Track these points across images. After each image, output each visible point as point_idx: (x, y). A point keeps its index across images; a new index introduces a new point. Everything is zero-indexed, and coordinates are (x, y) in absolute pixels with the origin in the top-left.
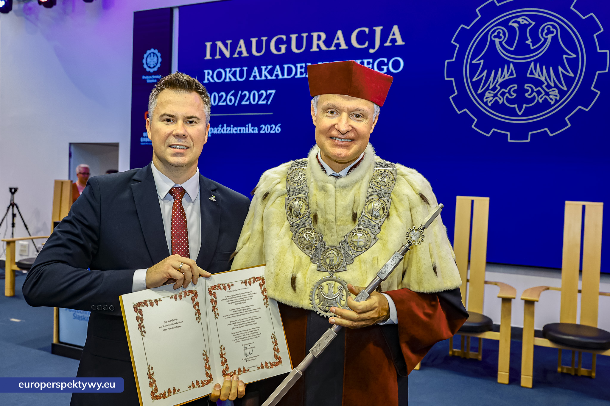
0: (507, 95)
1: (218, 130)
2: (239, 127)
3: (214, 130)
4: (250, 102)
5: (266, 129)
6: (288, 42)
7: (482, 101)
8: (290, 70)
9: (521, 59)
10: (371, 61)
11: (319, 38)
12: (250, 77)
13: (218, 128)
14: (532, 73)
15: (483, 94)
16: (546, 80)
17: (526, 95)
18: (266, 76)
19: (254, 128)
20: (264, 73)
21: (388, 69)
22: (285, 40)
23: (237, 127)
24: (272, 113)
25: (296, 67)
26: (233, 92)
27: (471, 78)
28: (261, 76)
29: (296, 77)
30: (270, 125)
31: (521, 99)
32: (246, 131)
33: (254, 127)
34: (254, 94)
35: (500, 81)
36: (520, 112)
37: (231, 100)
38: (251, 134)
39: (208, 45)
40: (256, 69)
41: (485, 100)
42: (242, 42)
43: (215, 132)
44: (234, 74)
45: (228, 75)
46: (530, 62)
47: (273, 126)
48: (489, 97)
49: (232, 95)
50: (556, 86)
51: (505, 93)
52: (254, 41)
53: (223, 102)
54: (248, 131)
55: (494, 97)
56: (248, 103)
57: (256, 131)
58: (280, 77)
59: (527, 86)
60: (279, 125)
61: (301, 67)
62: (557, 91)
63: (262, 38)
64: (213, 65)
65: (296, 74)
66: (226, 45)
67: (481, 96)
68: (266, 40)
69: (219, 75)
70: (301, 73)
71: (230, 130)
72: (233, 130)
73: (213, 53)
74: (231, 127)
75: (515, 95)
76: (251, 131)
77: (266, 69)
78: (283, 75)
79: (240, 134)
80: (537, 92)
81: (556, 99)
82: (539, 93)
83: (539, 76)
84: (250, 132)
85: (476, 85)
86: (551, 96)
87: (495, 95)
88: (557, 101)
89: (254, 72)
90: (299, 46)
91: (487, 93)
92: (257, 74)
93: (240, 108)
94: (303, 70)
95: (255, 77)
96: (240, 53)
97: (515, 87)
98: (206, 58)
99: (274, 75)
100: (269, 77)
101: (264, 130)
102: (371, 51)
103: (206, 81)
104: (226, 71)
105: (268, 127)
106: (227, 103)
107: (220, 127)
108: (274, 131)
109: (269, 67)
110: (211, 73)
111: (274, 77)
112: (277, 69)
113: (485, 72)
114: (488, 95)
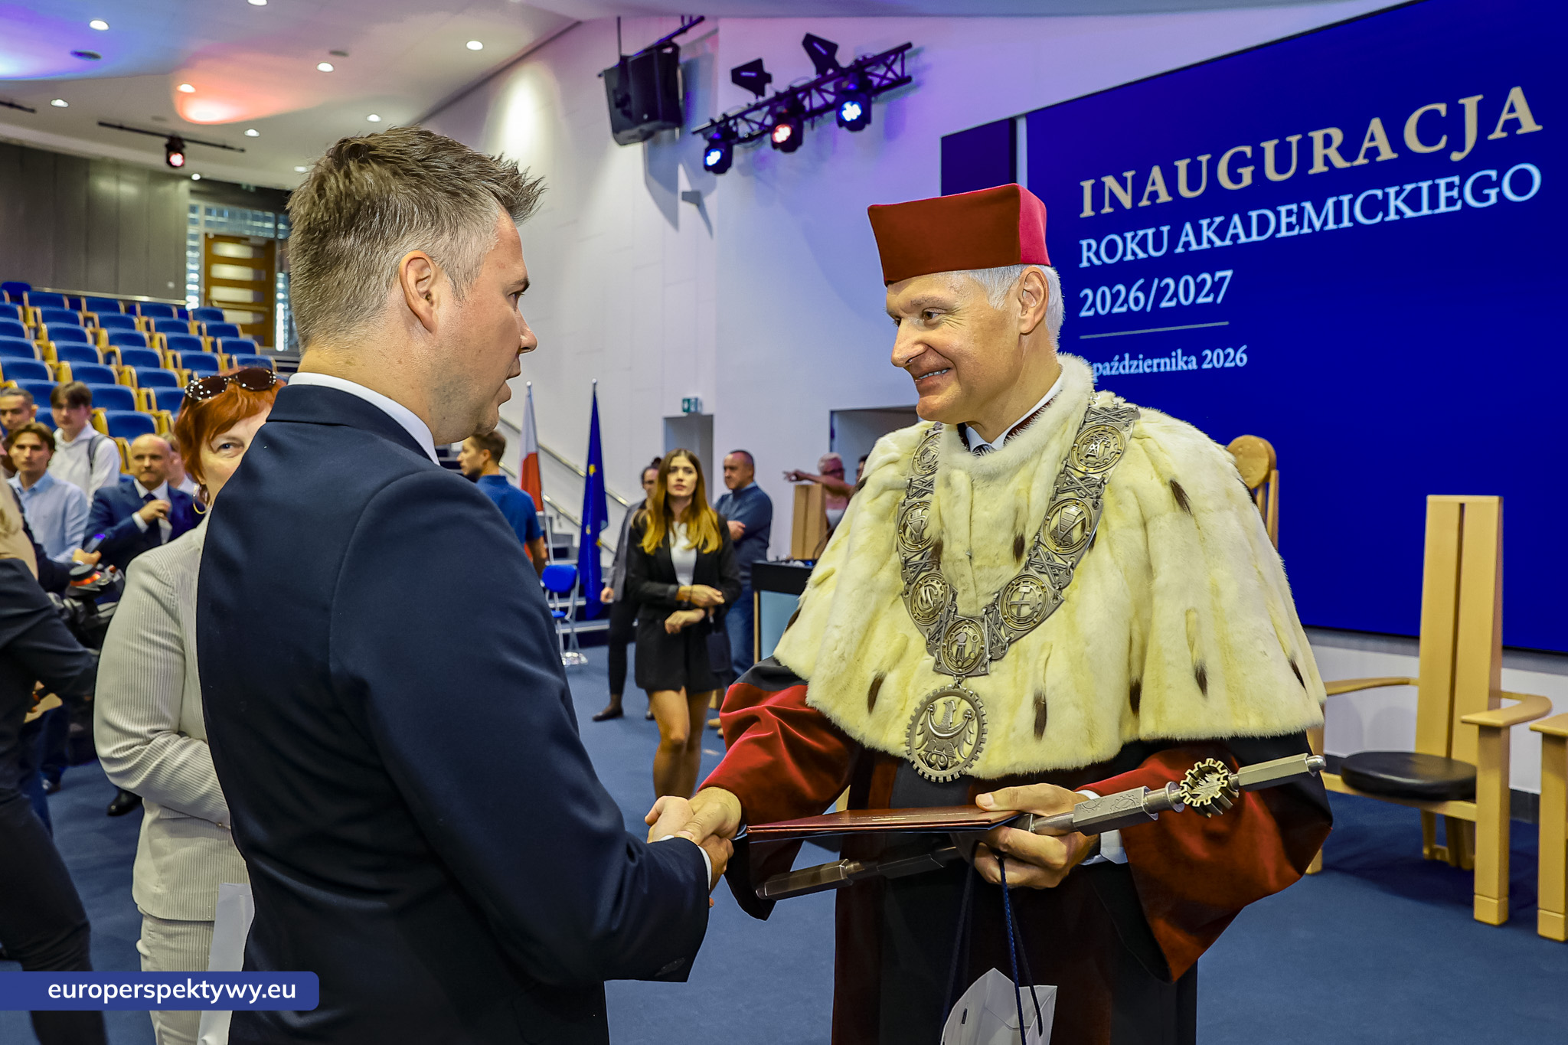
1: (1111, 368)
2: (1156, 358)
3: (1105, 368)
4: (1178, 302)
5: (1214, 359)
6: (1258, 159)
8: (1263, 222)
10: (1456, 179)
11: (1328, 141)
12: (1176, 246)
13: (1112, 364)
18: (1210, 241)
19: (1190, 360)
20: (1207, 233)
21: (1500, 194)
22: (1249, 155)
23: (1152, 359)
24: (1226, 323)
25: (1278, 215)
26: (1141, 281)
28: (1199, 242)
29: (1278, 236)
30: (1224, 350)
32: (1171, 366)
33: (1189, 357)
34: (1187, 283)
37: (1137, 301)
38: (1183, 372)
39: (1087, 185)
40: (1188, 227)
42: (1156, 172)
43: (1107, 372)
44: (1142, 244)
45: (1129, 247)
47: (1231, 351)
49: (1138, 290)
52: (1182, 165)
53: (1122, 305)
54: (1177, 366)
56: (1173, 304)
57: (1193, 366)
58: (1243, 239)
60: (1244, 347)
61: (1289, 213)
63: (1200, 158)
64: (1098, 227)
65: (1278, 229)
66: (1123, 183)
68: (1209, 161)
69: (1111, 249)
70: (1290, 227)
71: (1138, 367)
72: (1144, 366)
73: (1097, 204)
74: (1138, 359)
76: (1182, 367)
77: (1209, 225)
78: (1248, 234)
79: (1159, 373)
84: (1179, 368)
89: (1184, 234)
90: (1281, 166)
92: (1192, 238)
93: (1158, 316)
94: (1293, 219)
95: (1187, 244)
96: (1154, 195)
98: (1082, 216)
99: (1229, 236)
100: (1218, 243)
101: (1211, 360)
102: (1456, 156)
103: (1085, 264)
104: (1126, 237)
105: (1218, 354)
106: (1129, 307)
107: (1117, 361)
108: (1232, 361)
109: (1218, 220)
110: (1094, 245)
111: (1227, 242)
112: (1235, 223)
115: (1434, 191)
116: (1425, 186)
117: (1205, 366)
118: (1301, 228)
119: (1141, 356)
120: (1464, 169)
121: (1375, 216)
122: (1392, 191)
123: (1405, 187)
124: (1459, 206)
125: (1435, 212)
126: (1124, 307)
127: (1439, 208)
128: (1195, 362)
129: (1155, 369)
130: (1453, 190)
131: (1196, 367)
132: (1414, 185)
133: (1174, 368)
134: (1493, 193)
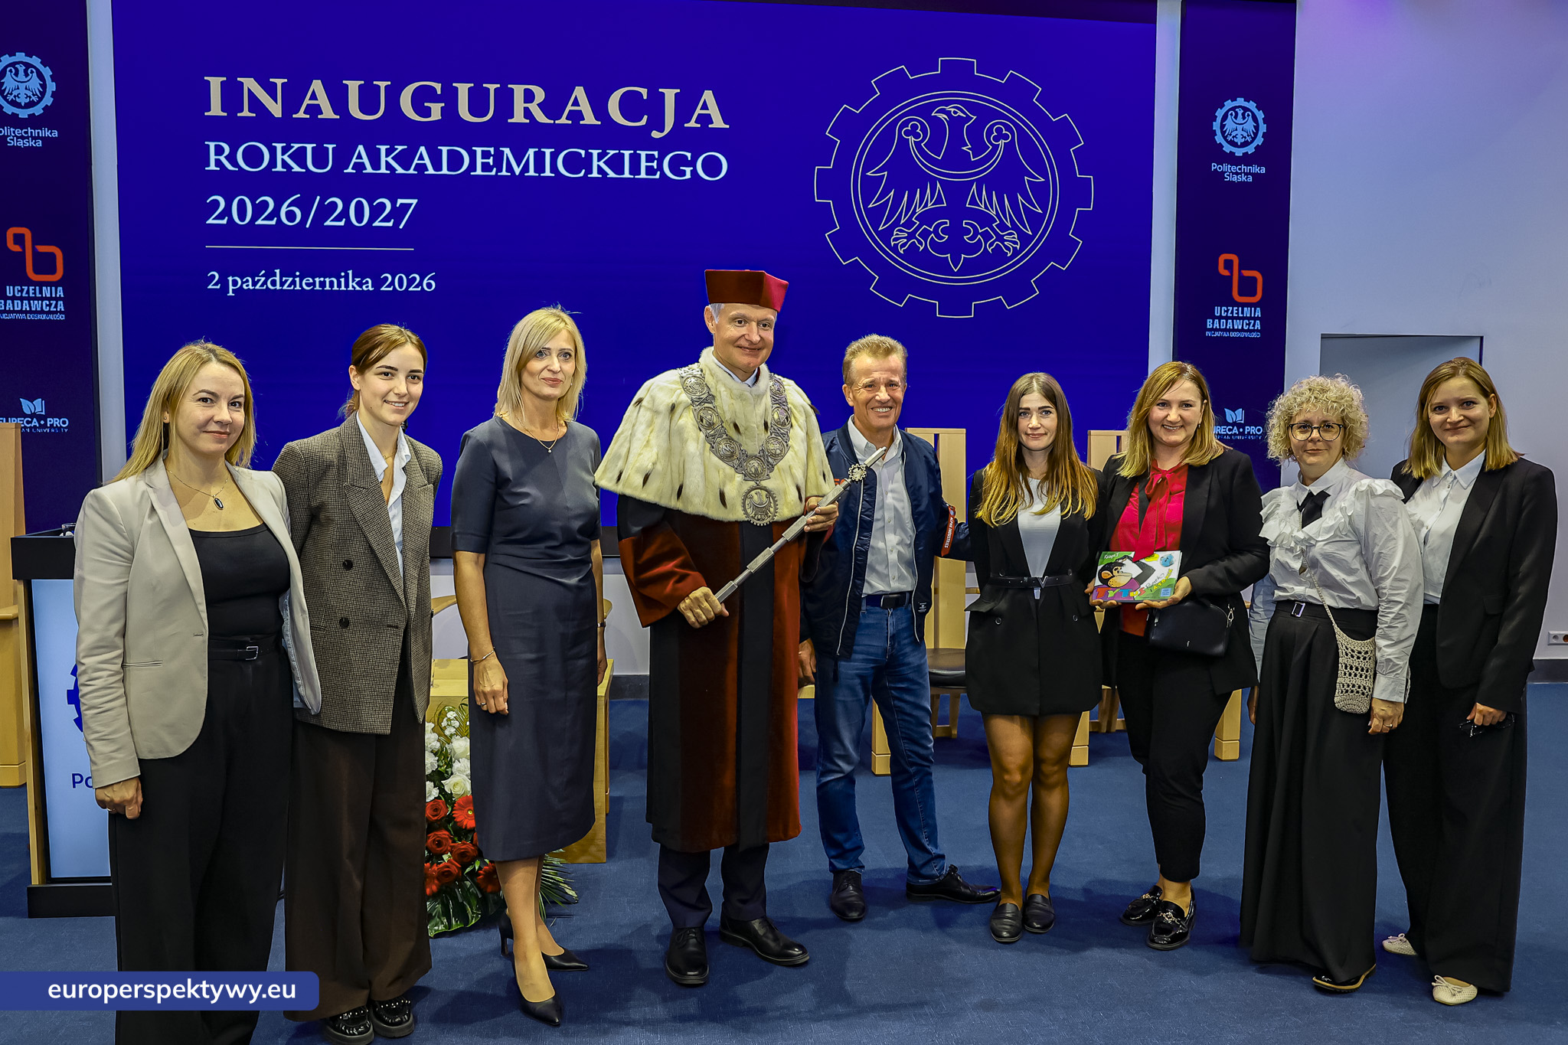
0: (933, 235)
1: (255, 284)
2: (321, 276)
4: (348, 222)
5: (394, 282)
6: (450, 98)
7: (888, 245)
8: (455, 161)
9: (957, 176)
10: (656, 153)
11: (529, 97)
12: (345, 166)
13: (257, 278)
14: (973, 202)
15: (889, 231)
16: (998, 215)
17: (965, 238)
18: (390, 167)
19: (364, 281)
20: (386, 159)
21: (694, 172)
22: (439, 91)
24: (411, 249)
25: (472, 154)
26: (295, 196)
27: (866, 203)
28: (376, 164)
29: (474, 173)
30: (407, 275)
31: (956, 245)
33: (363, 278)
34: (360, 205)
35: (919, 211)
36: (956, 266)
37: (291, 216)
38: (355, 291)
39: (214, 82)
40: (360, 149)
41: (892, 244)
42: (316, 86)
43: (249, 286)
44: (299, 157)
45: (279, 158)
46: (971, 183)
47: (416, 276)
48: (900, 236)
49: (293, 204)
50: (1014, 227)
51: (931, 233)
52: (352, 85)
53: (269, 218)
54: (347, 285)
55: (908, 238)
56: (341, 223)
57: (369, 286)
58: (431, 171)
59: (966, 224)
60: (431, 274)
61: (486, 155)
62: (1016, 236)
63: (376, 83)
64: (231, 130)
65: (473, 166)
66: (269, 90)
67: (886, 235)
68: (387, 89)
69: (253, 157)
70: (486, 167)
71: (293, 283)
72: (304, 284)
73: (231, 104)
74: (294, 276)
75: (946, 237)
77: (389, 151)
78: (437, 166)
79: (325, 292)
80: (981, 234)
81: (1015, 248)
82: (987, 236)
83: (986, 207)
84: (350, 288)
85: (876, 215)
86: (1006, 243)
87: (911, 236)
88: (1016, 252)
89: (355, 155)
90: (477, 110)
91: (895, 233)
92: (366, 161)
93: (319, 233)
94: (491, 161)
95: (360, 166)
96: (314, 110)
97: (946, 223)
98: (207, 114)
99: (413, 166)
100: (400, 170)
101: (392, 283)
102: (655, 134)
103: (213, 167)
104: (275, 147)
105: (401, 279)
106: (279, 220)
107: (262, 276)
108: (417, 286)
109: (400, 148)
110: (227, 149)
111: (411, 171)
112: (421, 154)
113: (892, 193)
114: (897, 234)
115: (635, 161)
116: (627, 153)
118: (500, 170)
119: (298, 273)
120: (664, 146)
121: (579, 173)
122: (595, 153)
123: (608, 151)
124: (657, 176)
125: (636, 177)
126: (272, 219)
127: (639, 174)
128: (370, 284)
129: (317, 288)
130: (653, 162)
131: (370, 288)
132: (617, 151)
133: (343, 288)
134: (688, 170)
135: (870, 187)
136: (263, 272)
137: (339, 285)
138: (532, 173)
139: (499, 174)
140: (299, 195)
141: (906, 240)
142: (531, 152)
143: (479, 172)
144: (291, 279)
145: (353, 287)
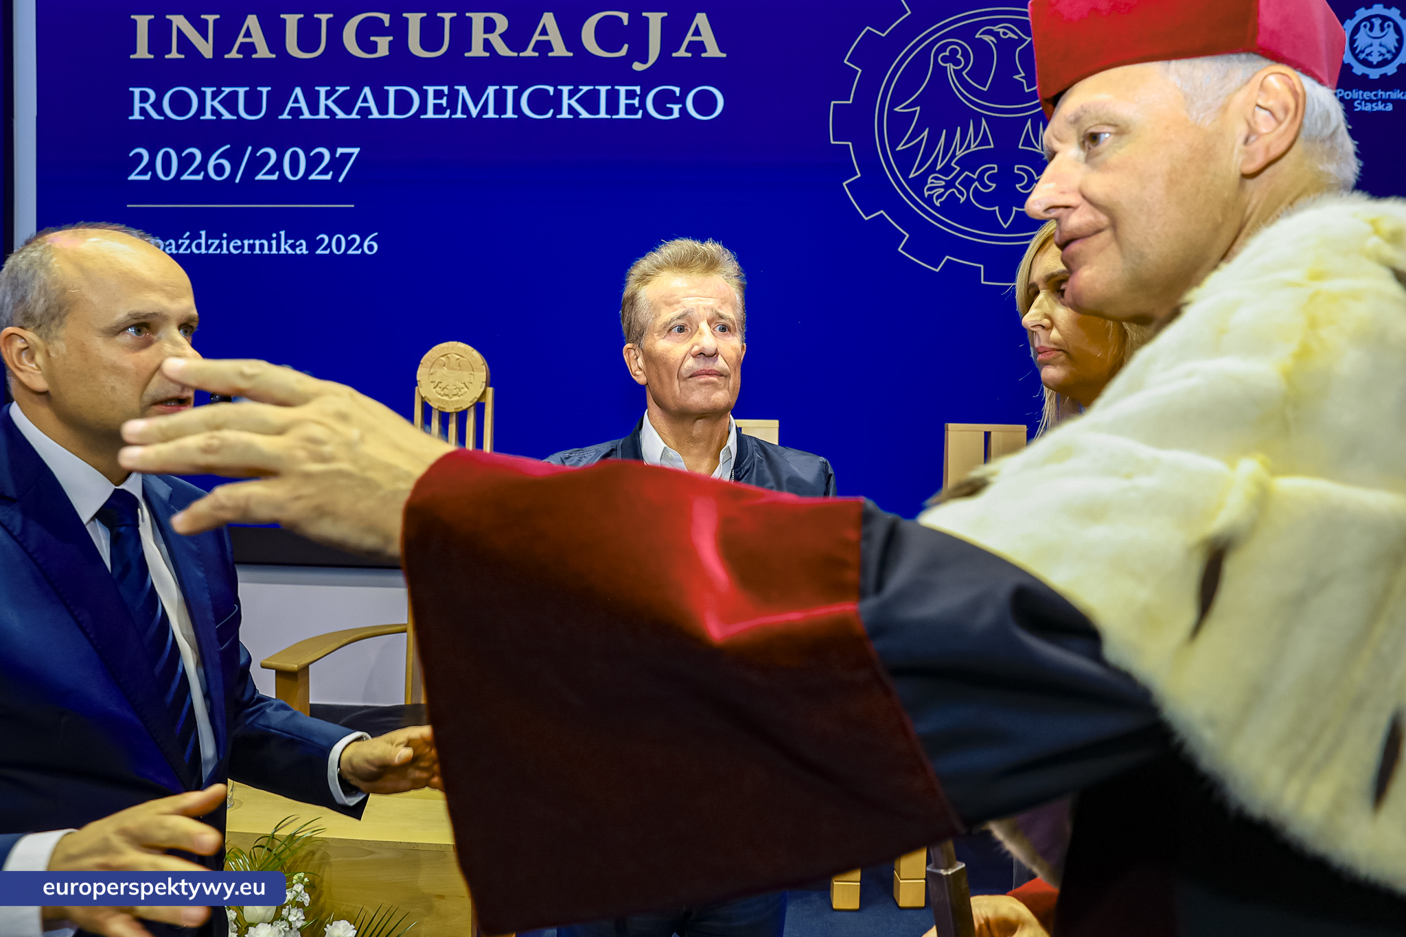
0: (976, 183)
1: (177, 247)
2: (250, 238)
4: (283, 176)
5: (331, 244)
6: (398, 30)
7: (921, 197)
8: (403, 102)
9: (1007, 111)
10: (638, 89)
11: (490, 26)
12: (281, 111)
13: (180, 241)
14: (1028, 142)
15: (922, 180)
17: (1017, 186)
18: (329, 112)
19: (298, 243)
20: (325, 102)
21: (683, 111)
22: (387, 24)
25: (423, 94)
26: (226, 148)
27: (894, 143)
28: (314, 109)
29: (424, 116)
30: (346, 236)
31: (1005, 196)
33: (295, 240)
34: (295, 156)
35: (959, 154)
36: (1005, 223)
37: (219, 169)
38: (287, 255)
39: (142, 21)
40: (298, 92)
41: (926, 194)
42: (251, 22)
44: (230, 102)
45: (209, 104)
46: (1025, 119)
47: (356, 237)
48: (935, 186)
49: (222, 156)
51: (974, 181)
52: (291, 20)
53: (195, 172)
54: (278, 248)
55: (946, 187)
56: (274, 177)
57: (303, 251)
58: (375, 115)
59: (1019, 169)
60: (374, 235)
61: (438, 95)
63: (316, 16)
64: (159, 75)
65: (422, 110)
66: (199, 27)
67: (918, 184)
68: (330, 21)
69: (180, 103)
70: (438, 109)
71: (220, 246)
72: (231, 247)
73: (159, 45)
74: (221, 238)
75: (994, 186)
77: (330, 94)
78: (383, 109)
79: (253, 256)
84: (282, 252)
87: (950, 185)
89: (292, 99)
90: (430, 43)
91: (930, 179)
92: (303, 106)
93: (251, 188)
94: (444, 102)
95: (296, 112)
96: (249, 48)
98: (133, 56)
99: (356, 109)
100: (341, 115)
101: (329, 245)
102: (637, 66)
103: (137, 116)
104: (204, 93)
105: (339, 240)
106: (207, 175)
107: (187, 238)
108: (357, 249)
109: (341, 89)
110: (152, 95)
111: (354, 116)
112: (365, 96)
113: (926, 133)
114: (932, 183)
115: (613, 98)
116: (603, 90)
117: (319, 252)
118: (454, 112)
120: (646, 80)
121: (546, 113)
122: (565, 90)
123: (580, 87)
124: (639, 115)
125: (614, 117)
126: (198, 174)
127: (617, 113)
128: (304, 247)
129: (246, 251)
130: (634, 99)
131: (305, 252)
132: (592, 87)
133: (274, 251)
134: (676, 108)
135: (898, 125)
136: (188, 234)
137: (270, 248)
138: (491, 114)
139: (453, 117)
140: (228, 146)
141: (943, 190)
142: (491, 90)
143: (430, 114)
144: (217, 242)
145: (285, 250)
